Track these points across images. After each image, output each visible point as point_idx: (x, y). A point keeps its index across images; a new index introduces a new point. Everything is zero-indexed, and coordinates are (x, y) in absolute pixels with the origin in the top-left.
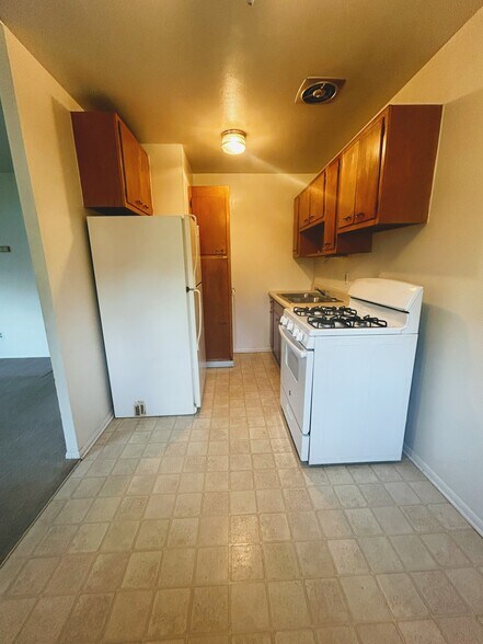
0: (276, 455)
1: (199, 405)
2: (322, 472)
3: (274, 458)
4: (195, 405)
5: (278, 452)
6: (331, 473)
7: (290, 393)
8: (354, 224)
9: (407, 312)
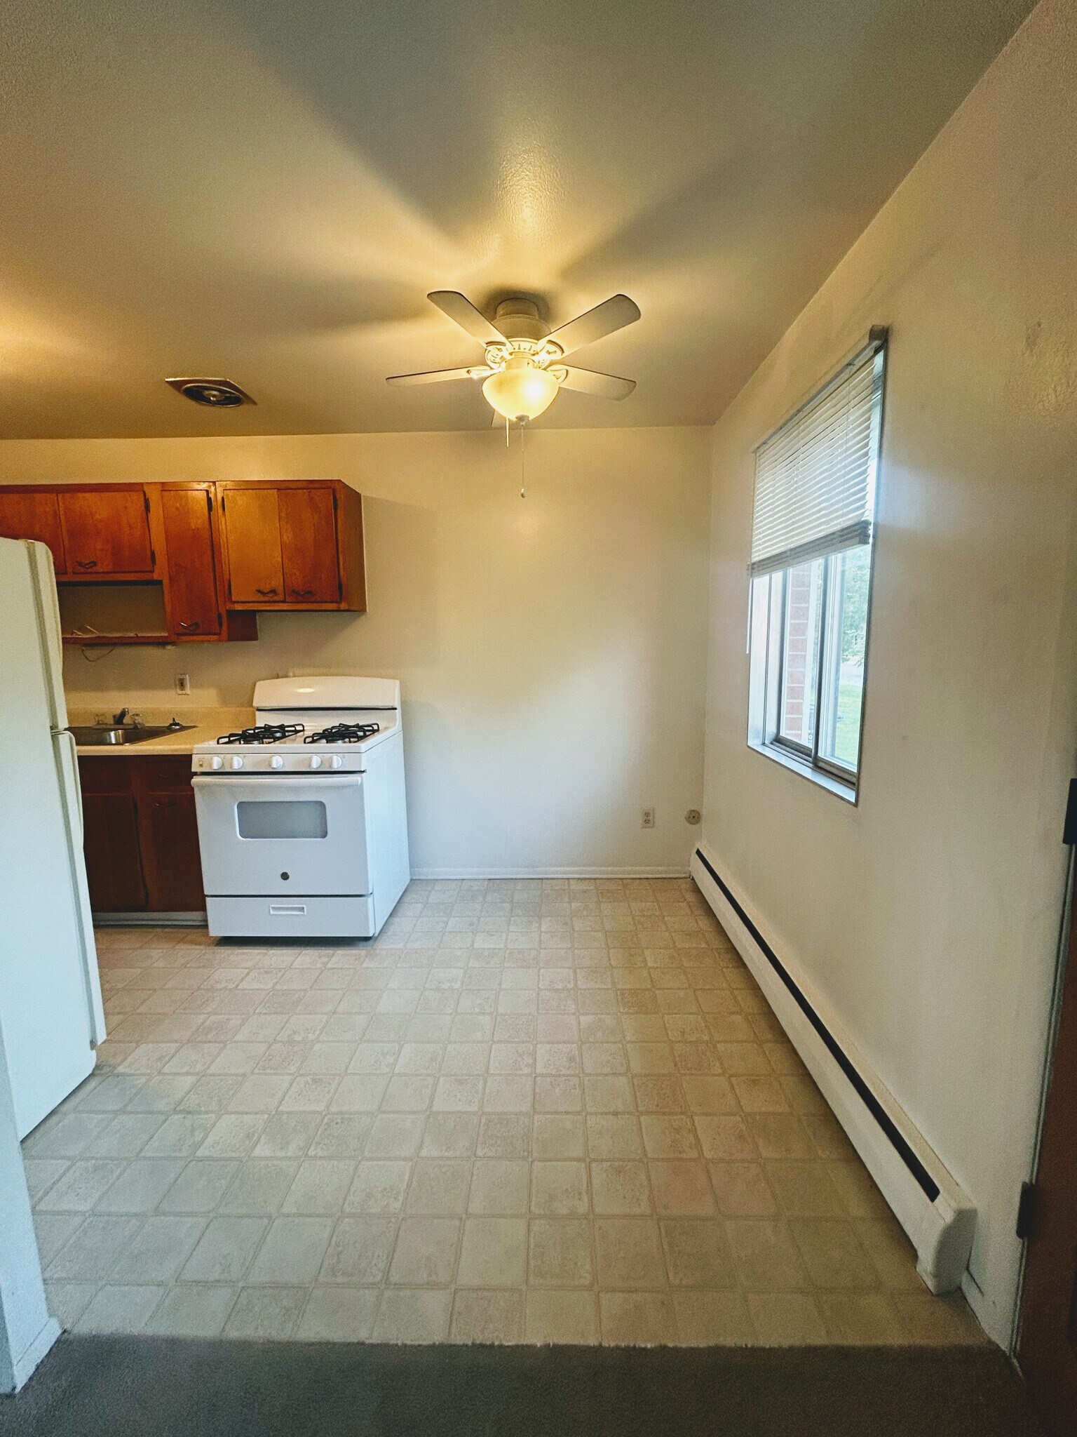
0: (330, 966)
1: (102, 1037)
2: (388, 934)
3: (332, 969)
4: (93, 1044)
5: (326, 963)
6: (393, 929)
7: (285, 876)
8: (284, 602)
9: (396, 709)
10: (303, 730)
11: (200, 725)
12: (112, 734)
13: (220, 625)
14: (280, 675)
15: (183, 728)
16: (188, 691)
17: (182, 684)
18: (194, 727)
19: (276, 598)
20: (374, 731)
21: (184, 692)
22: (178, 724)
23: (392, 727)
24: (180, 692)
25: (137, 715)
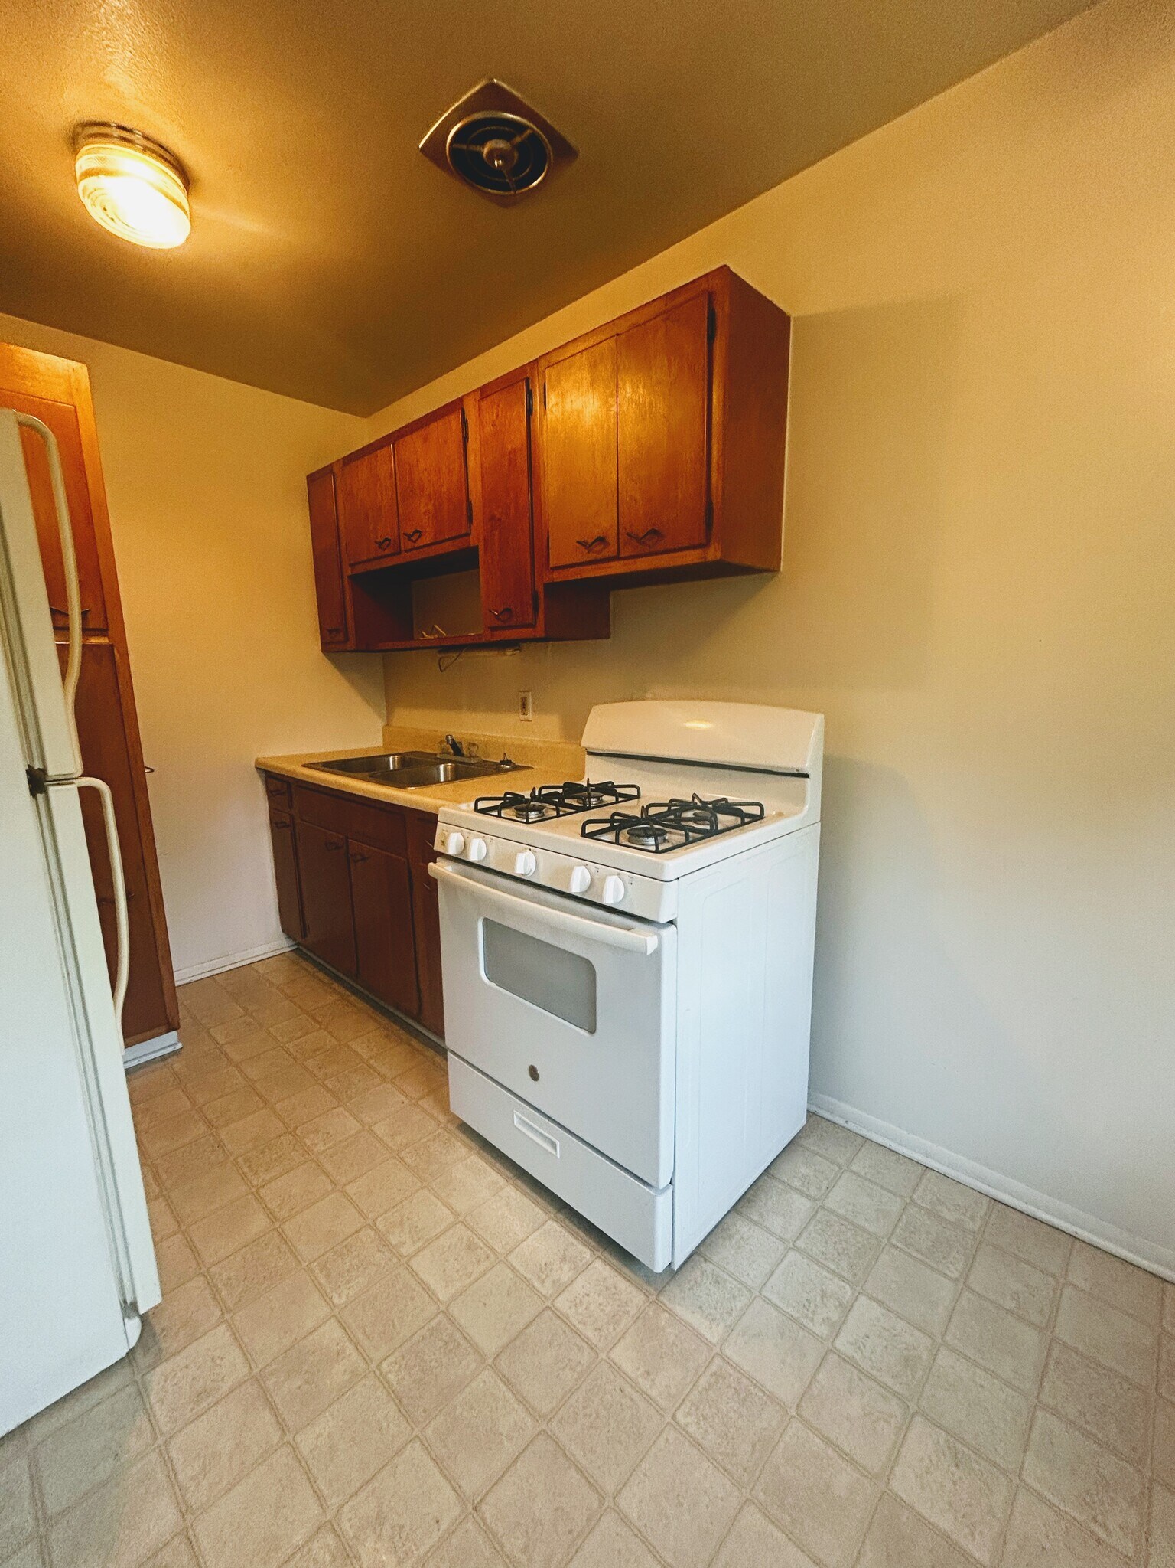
0: (562, 1303)
1: (149, 1298)
2: (708, 1267)
3: (560, 1316)
4: (129, 1308)
5: (561, 1288)
6: (724, 1253)
7: (534, 1074)
8: (617, 558)
9: (807, 776)
10: (638, 796)
11: (536, 767)
12: (442, 767)
13: (536, 610)
14: (635, 697)
15: (516, 768)
16: (530, 716)
17: (524, 706)
18: (528, 768)
19: (606, 553)
20: (755, 818)
21: (525, 717)
22: (509, 762)
23: (789, 815)
24: (522, 717)
25: (474, 745)
